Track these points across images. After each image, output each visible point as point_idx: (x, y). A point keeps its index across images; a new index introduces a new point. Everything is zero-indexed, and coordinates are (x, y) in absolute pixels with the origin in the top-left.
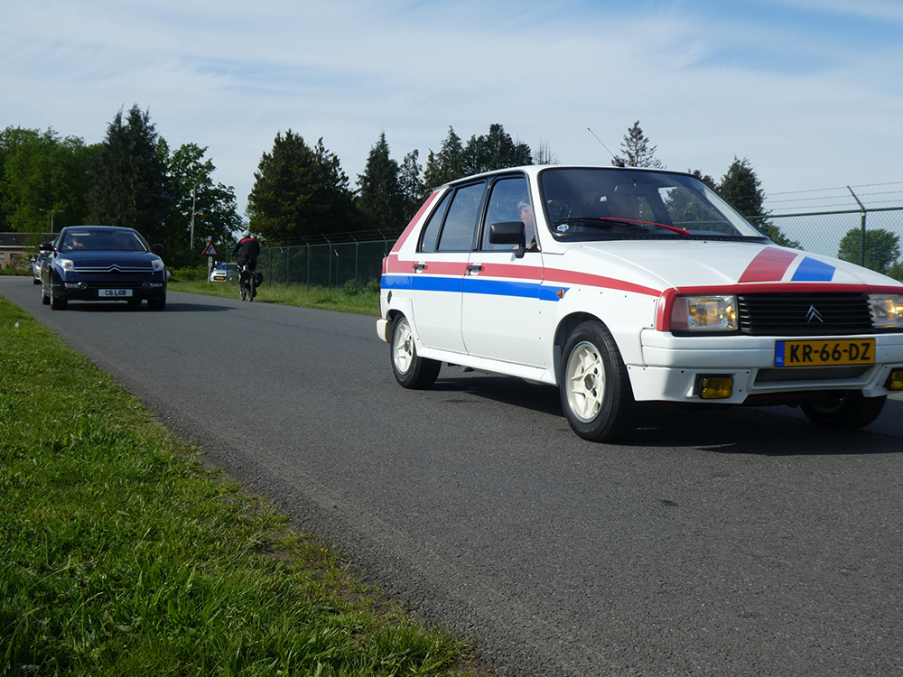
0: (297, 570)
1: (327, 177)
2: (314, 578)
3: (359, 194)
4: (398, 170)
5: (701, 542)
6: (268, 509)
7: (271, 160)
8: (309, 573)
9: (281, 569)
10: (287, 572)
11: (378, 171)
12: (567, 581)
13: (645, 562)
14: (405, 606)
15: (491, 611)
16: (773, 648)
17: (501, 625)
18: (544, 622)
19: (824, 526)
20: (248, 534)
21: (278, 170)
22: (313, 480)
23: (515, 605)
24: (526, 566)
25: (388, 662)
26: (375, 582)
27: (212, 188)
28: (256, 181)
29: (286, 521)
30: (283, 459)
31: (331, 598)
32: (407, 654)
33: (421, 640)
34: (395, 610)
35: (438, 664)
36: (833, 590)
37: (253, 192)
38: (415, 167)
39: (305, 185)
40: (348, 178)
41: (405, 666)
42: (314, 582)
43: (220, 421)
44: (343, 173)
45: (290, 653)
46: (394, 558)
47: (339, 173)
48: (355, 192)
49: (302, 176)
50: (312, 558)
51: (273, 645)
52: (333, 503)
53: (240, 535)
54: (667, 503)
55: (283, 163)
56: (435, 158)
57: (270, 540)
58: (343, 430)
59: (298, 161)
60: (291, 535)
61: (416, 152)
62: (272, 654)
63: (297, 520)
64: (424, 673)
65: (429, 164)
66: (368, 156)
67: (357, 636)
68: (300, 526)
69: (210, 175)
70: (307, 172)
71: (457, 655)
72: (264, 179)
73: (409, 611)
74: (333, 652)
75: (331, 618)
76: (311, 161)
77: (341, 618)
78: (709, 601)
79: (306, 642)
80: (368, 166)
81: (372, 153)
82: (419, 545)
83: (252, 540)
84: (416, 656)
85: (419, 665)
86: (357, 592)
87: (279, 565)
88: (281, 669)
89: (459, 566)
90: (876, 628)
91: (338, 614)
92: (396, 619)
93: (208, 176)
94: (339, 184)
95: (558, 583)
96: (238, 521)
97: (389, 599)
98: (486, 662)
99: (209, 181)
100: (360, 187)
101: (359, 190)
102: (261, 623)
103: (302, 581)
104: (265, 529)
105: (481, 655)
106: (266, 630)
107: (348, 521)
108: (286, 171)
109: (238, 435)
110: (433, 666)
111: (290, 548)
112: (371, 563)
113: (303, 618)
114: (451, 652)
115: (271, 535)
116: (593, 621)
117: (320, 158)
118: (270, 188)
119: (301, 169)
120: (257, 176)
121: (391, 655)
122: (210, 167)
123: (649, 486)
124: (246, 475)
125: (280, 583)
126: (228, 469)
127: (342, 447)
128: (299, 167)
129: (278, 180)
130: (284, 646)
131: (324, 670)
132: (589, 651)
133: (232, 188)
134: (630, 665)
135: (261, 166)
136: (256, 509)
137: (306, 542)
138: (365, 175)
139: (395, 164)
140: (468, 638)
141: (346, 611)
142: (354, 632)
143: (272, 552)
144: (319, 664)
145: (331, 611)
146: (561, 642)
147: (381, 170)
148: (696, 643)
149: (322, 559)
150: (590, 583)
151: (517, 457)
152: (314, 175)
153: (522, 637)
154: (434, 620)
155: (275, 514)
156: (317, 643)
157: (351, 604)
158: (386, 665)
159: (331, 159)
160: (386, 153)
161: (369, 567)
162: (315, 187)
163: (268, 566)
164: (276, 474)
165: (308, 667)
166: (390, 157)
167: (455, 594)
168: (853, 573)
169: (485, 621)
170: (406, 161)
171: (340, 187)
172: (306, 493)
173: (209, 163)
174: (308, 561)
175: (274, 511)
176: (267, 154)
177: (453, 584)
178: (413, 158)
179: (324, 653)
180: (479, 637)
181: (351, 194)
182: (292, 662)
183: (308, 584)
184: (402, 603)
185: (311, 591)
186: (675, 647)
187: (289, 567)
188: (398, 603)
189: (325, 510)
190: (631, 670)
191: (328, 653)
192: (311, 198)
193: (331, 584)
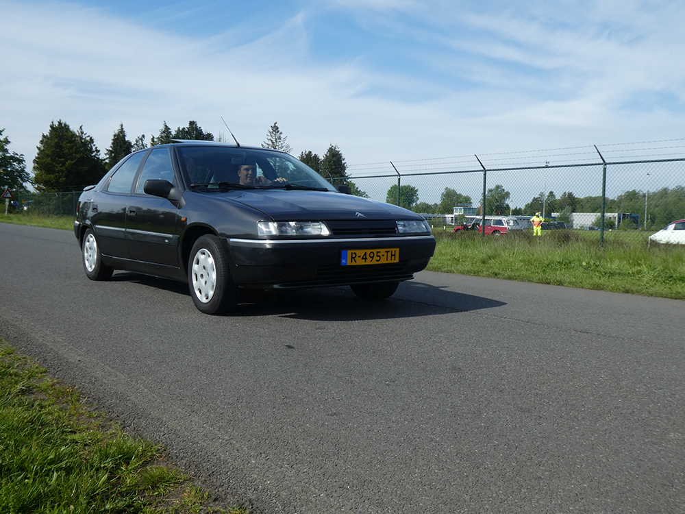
0: (50, 406)
1: (86, 150)
2: (61, 410)
3: (107, 161)
4: (132, 146)
5: (308, 370)
6: (33, 364)
7: (48, 138)
8: (57, 407)
9: (39, 405)
10: (42, 407)
11: (119, 147)
12: (226, 401)
13: (274, 385)
14: (121, 424)
15: (178, 424)
16: (347, 434)
17: (184, 433)
18: (211, 429)
19: (377, 356)
20: (16, 383)
21: (53, 144)
22: (66, 343)
23: (194, 418)
24: (201, 393)
25: (106, 464)
26: (103, 409)
27: (8, 155)
28: (38, 151)
29: (45, 372)
30: (46, 330)
31: (72, 423)
32: (120, 458)
33: (129, 448)
34: (115, 428)
35: (141, 463)
36: (381, 395)
37: (36, 158)
38: (143, 145)
39: (72, 154)
40: (99, 151)
41: (118, 466)
42: (61, 413)
43: (4, 306)
44: (96, 148)
45: (34, 467)
46: (116, 393)
47: (94, 148)
48: (105, 160)
49: (69, 149)
50: (60, 396)
51: (22, 463)
52: (79, 358)
53: (11, 383)
54: (290, 347)
55: (56, 140)
56: (155, 140)
57: (32, 386)
58: (90, 309)
59: (67, 139)
60: (48, 381)
61: (143, 136)
62: (22, 469)
63: (53, 371)
64: (131, 470)
65: (152, 144)
66: (113, 138)
67: (87, 448)
68: (55, 375)
69: (7, 147)
70: (72, 147)
71: (154, 455)
72: (43, 150)
73: (124, 427)
74: (67, 463)
75: (70, 437)
76: (75, 140)
77: (76, 437)
78: (311, 407)
79: (46, 458)
80: (113, 144)
81: (115, 136)
82: (134, 383)
83: (19, 387)
84: (126, 459)
85: (128, 464)
86: (90, 417)
87: (36, 403)
88: (28, 479)
89: (159, 395)
90: (404, 417)
91: (75, 433)
92: (114, 433)
93: (6, 147)
94: (94, 154)
95: (221, 402)
96: (11, 375)
97: (111, 420)
98: (172, 458)
99: (6, 151)
100: (108, 156)
101: (107, 159)
102: (16, 448)
103: (52, 412)
104: (30, 378)
105: (169, 454)
106: (18, 453)
107: (88, 370)
108: (58, 146)
109: (16, 315)
110: (137, 465)
111: (45, 391)
112: (101, 397)
113: (48, 440)
114: (150, 454)
115: (33, 382)
116: (241, 425)
117: (81, 138)
118: (48, 156)
119: (69, 144)
120: (39, 148)
121: (109, 460)
122: (7, 142)
123: (278, 337)
124: (20, 342)
125: (35, 416)
126: (7, 339)
127: (88, 320)
128: (67, 143)
129: (53, 151)
130: (31, 463)
131: (58, 477)
132: (238, 445)
133: (22, 155)
134: (262, 451)
135: (42, 142)
136: (25, 364)
137: (58, 386)
138: (111, 149)
139: (130, 143)
140: (161, 443)
141: (81, 431)
142: (86, 445)
143: (33, 393)
144: (55, 473)
145: (70, 432)
146: (220, 441)
147: (121, 147)
148: (302, 435)
149: (67, 396)
150: (240, 401)
151: (200, 322)
152: (77, 148)
153: (196, 440)
154: (140, 432)
155: (37, 368)
156: (55, 458)
157: (85, 426)
158: (105, 466)
159: (88, 139)
160: (124, 136)
161: (99, 400)
162: (78, 156)
163: (28, 404)
164: (40, 340)
165: (48, 475)
166: (127, 139)
167: (155, 414)
168: (392, 384)
169: (173, 430)
170: (137, 141)
171: (95, 156)
172: (60, 352)
173: (6, 139)
174: (58, 398)
175: (37, 366)
176: (45, 135)
177: (154, 407)
178: (141, 139)
179: (61, 464)
180: (169, 442)
181: (102, 160)
182: (36, 473)
183: (56, 414)
184: (120, 422)
185: (57, 420)
186: (290, 438)
187: (44, 404)
188: (117, 423)
189: (72, 363)
190: (263, 455)
191: (63, 464)
192: (75, 162)
193: (72, 413)
